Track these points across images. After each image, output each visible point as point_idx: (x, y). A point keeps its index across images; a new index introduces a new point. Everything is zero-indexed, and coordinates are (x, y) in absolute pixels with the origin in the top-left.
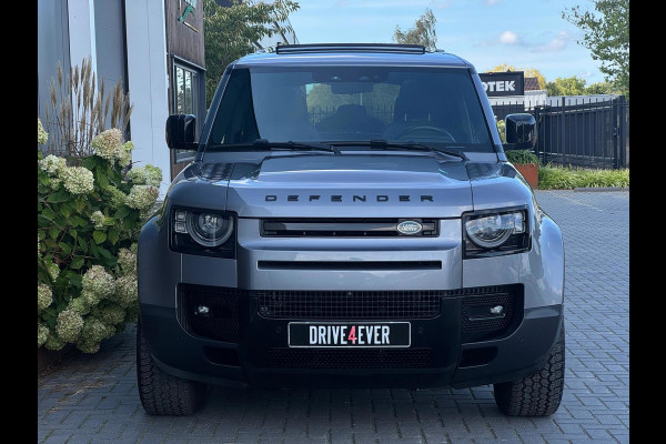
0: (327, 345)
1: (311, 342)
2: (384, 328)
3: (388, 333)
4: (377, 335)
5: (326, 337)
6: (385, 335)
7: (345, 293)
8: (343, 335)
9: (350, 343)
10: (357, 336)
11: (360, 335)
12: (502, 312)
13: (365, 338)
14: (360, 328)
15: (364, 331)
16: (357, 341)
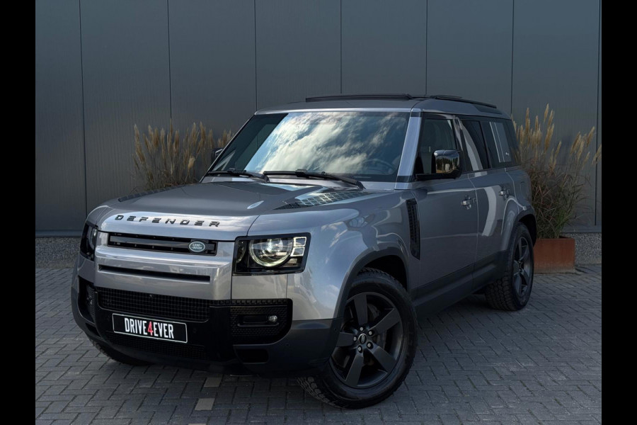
0: (135, 334)
1: (127, 331)
2: (170, 325)
3: (172, 331)
4: (165, 330)
5: (135, 327)
6: (171, 331)
7: (148, 295)
8: (144, 328)
9: (149, 334)
10: (153, 329)
11: (155, 329)
12: (277, 320)
13: (158, 332)
14: (155, 323)
15: (157, 326)
16: (153, 333)
